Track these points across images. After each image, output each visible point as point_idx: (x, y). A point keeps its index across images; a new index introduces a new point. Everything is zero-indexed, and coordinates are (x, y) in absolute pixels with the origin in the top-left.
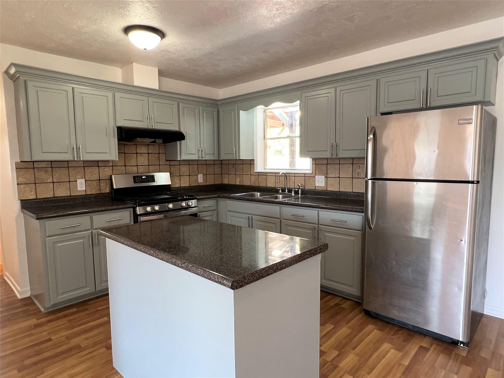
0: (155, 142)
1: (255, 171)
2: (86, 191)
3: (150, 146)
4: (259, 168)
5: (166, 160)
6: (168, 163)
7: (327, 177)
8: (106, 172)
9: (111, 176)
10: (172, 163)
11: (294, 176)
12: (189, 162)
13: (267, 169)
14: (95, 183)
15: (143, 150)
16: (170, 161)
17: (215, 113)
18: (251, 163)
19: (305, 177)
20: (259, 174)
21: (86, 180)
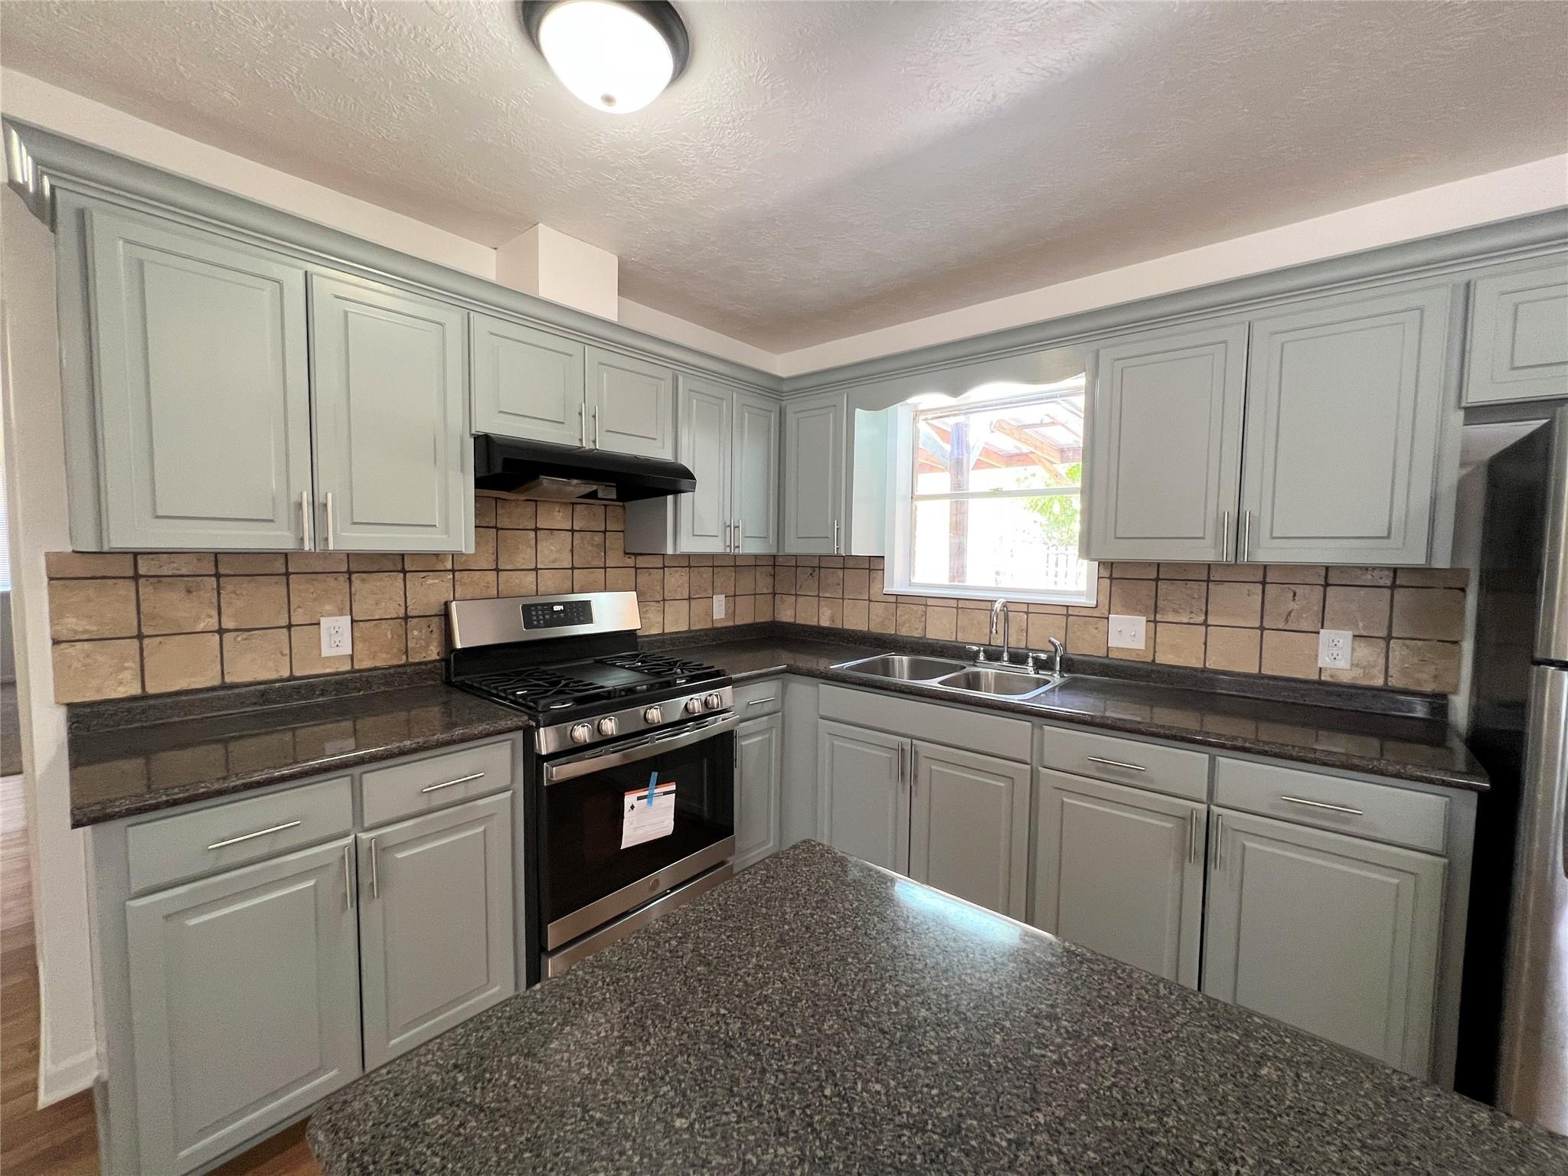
0: (593, 495)
1: (886, 590)
2: (352, 657)
3: (578, 508)
4: (896, 581)
5: (626, 553)
6: (630, 562)
7: (1155, 622)
8: (429, 592)
9: (447, 605)
10: (642, 562)
11: (1027, 613)
12: (690, 562)
14: (387, 631)
15: (556, 518)
16: (636, 555)
18: (873, 565)
19: (1068, 615)
20: (899, 600)
21: (353, 621)
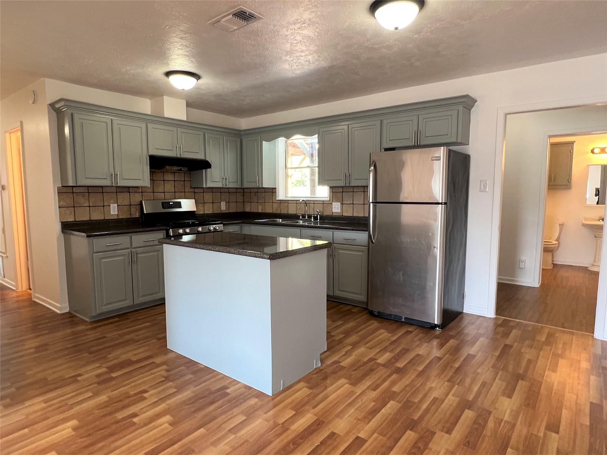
0: (180, 170)
1: (277, 199)
2: (118, 215)
3: (176, 174)
4: (281, 196)
5: (191, 188)
6: (192, 190)
7: (343, 204)
8: (136, 198)
9: (141, 202)
10: (196, 190)
11: (314, 204)
12: (212, 190)
13: (288, 197)
14: (126, 208)
15: (170, 177)
16: (194, 188)
17: (239, 143)
18: (273, 191)
19: (323, 204)
20: (281, 201)
21: (118, 205)
